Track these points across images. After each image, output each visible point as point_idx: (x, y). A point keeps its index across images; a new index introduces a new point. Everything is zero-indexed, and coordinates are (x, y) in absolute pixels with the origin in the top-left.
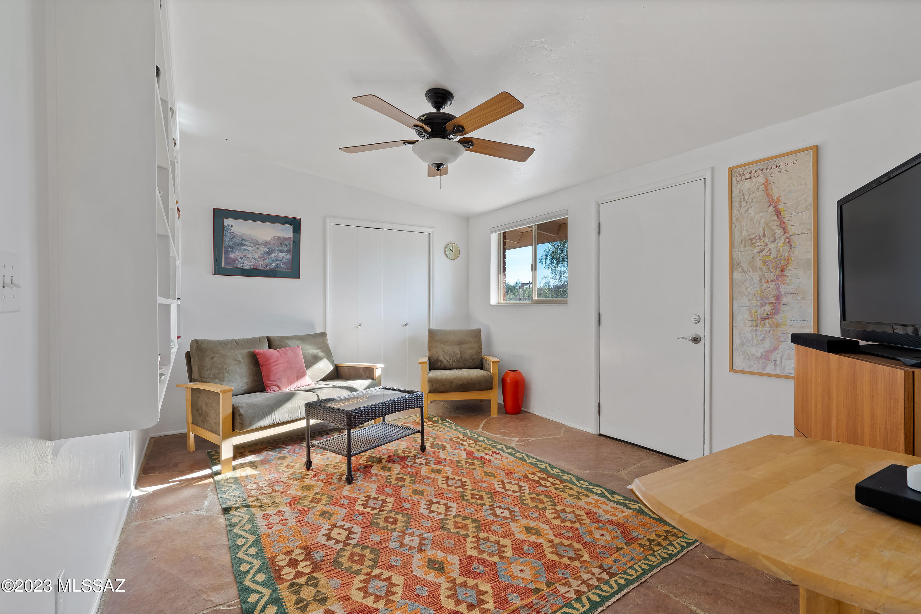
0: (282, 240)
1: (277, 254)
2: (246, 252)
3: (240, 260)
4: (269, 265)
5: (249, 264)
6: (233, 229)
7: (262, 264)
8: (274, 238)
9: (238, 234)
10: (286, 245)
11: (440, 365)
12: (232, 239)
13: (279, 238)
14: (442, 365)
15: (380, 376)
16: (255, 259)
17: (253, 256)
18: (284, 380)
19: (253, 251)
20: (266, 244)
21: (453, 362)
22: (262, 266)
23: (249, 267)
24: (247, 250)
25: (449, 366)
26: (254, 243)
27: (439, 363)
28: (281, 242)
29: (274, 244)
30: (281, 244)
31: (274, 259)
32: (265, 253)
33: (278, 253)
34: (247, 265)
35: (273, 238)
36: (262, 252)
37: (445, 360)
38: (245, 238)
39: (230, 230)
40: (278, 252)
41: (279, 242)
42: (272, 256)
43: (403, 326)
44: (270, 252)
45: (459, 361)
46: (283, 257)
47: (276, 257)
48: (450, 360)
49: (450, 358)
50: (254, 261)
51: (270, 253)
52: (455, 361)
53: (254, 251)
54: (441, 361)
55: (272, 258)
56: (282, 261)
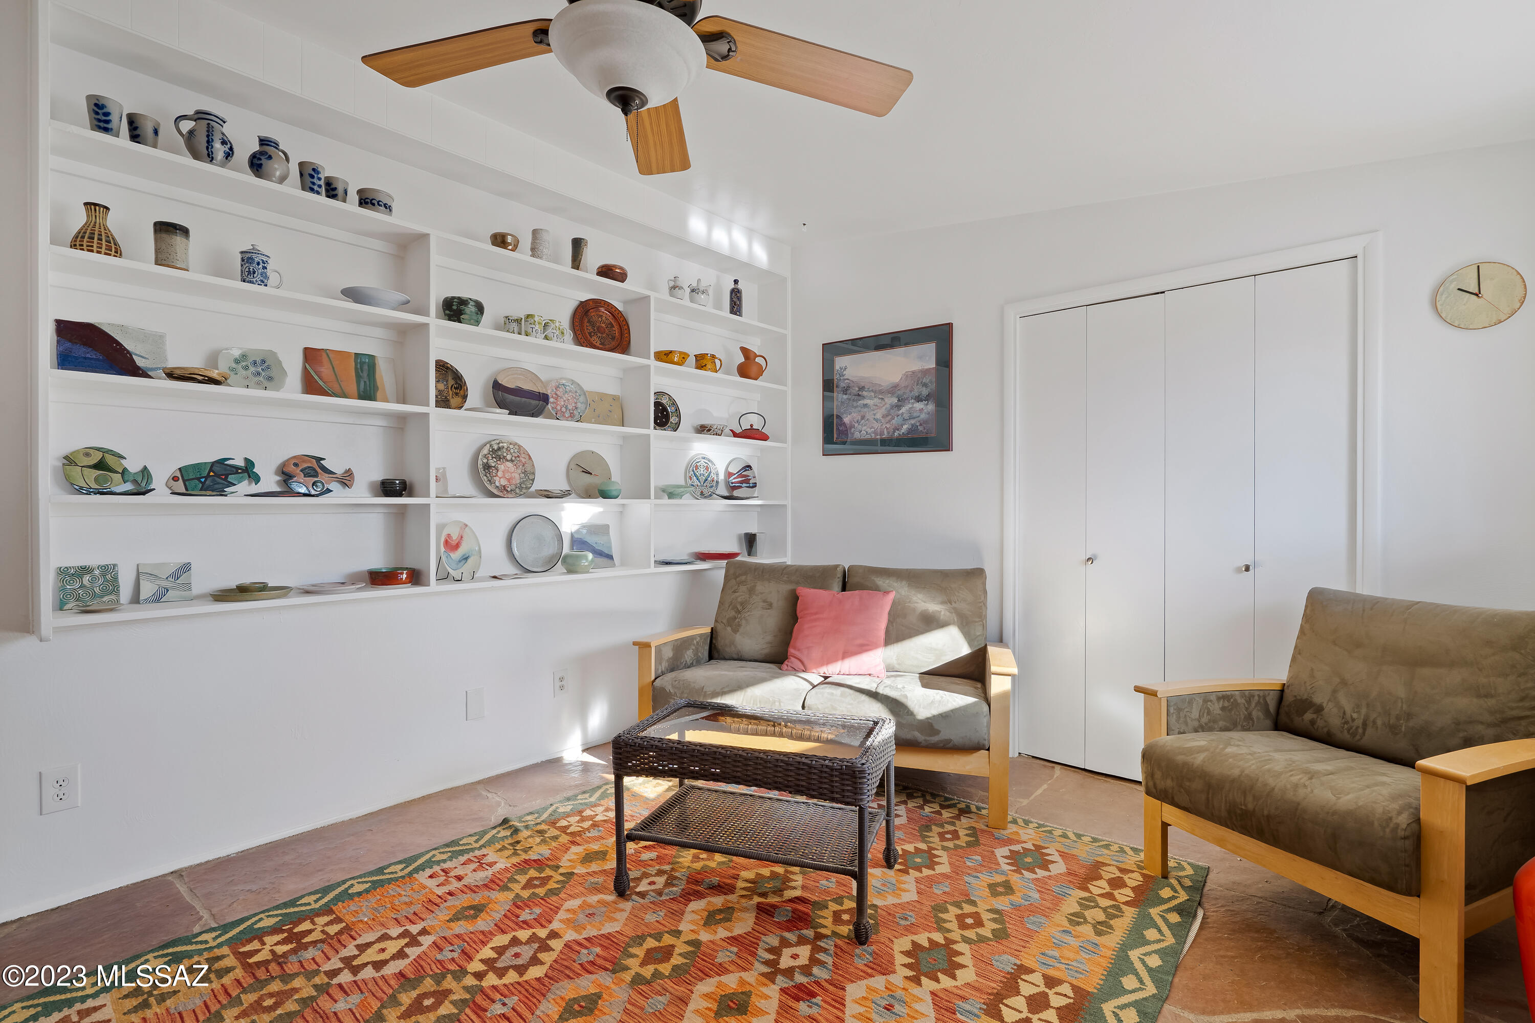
0: (919, 375)
1: (910, 406)
2: (866, 410)
3: (856, 425)
4: (898, 430)
5: (869, 431)
6: (848, 374)
7: (887, 429)
8: (906, 376)
9: (854, 379)
10: (925, 385)
11: (1313, 722)
12: (846, 390)
13: (913, 372)
14: (1320, 723)
15: (1005, 696)
16: (877, 420)
17: (875, 415)
18: (816, 653)
19: (875, 407)
20: (893, 390)
21: (1365, 724)
22: (888, 433)
23: (868, 437)
24: (865, 405)
25: (1346, 737)
26: (875, 392)
27: (1309, 716)
28: (918, 381)
29: (906, 387)
30: (917, 385)
31: (906, 416)
32: (892, 407)
33: (913, 403)
34: (867, 432)
35: (904, 374)
36: (888, 406)
37: (1335, 710)
38: (863, 384)
39: (843, 376)
40: (913, 401)
41: (914, 382)
42: (903, 410)
43: (1238, 570)
44: (901, 401)
45: (1393, 729)
46: (921, 410)
47: (910, 411)
48: (1355, 716)
49: (1358, 706)
50: (876, 425)
51: (901, 406)
52: (1379, 722)
53: (876, 405)
54: (1319, 709)
55: (902, 414)
56: (919, 419)
